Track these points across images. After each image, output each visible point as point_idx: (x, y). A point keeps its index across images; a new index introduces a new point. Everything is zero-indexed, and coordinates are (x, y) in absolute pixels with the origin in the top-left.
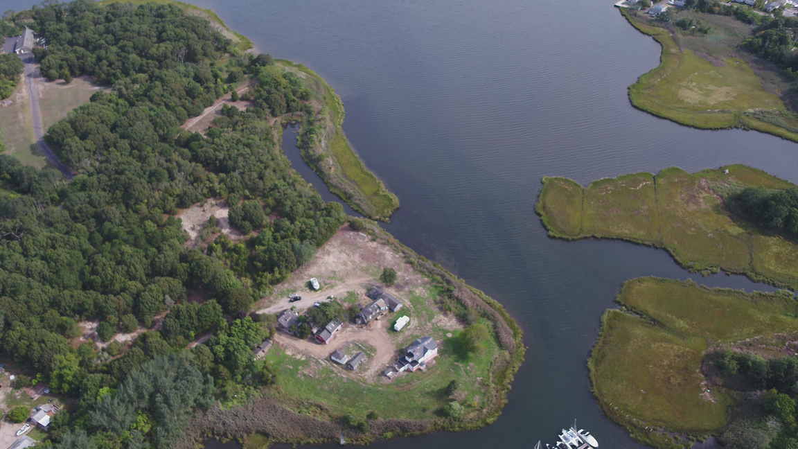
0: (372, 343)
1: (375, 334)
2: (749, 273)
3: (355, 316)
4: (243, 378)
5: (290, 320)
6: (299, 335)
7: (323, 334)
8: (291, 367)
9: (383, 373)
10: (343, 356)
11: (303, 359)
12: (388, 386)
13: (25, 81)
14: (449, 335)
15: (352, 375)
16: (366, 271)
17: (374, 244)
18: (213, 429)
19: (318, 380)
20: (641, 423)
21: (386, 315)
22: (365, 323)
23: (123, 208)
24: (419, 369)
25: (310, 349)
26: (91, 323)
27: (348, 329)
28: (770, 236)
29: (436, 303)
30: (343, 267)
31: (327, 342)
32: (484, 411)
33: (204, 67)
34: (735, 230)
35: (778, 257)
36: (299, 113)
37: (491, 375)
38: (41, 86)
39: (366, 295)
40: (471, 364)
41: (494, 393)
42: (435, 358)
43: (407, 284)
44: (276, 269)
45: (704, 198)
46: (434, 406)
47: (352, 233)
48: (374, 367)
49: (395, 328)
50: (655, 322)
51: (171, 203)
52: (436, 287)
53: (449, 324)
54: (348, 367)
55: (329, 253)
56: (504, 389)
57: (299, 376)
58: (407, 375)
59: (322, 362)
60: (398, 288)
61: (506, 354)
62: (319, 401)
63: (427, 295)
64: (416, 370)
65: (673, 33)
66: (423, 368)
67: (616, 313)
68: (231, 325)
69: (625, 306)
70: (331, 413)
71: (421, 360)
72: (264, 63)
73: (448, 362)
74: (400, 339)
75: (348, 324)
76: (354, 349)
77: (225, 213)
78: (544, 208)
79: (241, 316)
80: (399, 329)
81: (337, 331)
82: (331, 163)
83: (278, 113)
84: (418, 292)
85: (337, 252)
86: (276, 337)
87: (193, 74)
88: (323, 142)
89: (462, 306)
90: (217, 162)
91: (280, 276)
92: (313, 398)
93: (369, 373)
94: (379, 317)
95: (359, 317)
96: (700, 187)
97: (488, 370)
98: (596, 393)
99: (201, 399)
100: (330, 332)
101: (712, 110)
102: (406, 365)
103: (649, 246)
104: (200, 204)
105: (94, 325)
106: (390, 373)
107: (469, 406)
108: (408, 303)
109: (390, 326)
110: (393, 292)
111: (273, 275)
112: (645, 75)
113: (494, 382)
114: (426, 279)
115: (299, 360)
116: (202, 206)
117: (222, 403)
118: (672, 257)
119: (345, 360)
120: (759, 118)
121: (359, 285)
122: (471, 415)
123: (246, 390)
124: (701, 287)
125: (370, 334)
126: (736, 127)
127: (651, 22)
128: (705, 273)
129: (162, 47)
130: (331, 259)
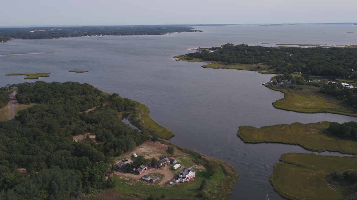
0: (163, 173)
1: (165, 171)
2: (340, 151)
3: (153, 164)
4: (97, 186)
5: (122, 165)
6: (126, 171)
7: (138, 169)
8: (122, 182)
9: (168, 183)
10: (148, 177)
11: (128, 179)
12: (171, 187)
13: (10, 105)
14: (201, 171)
15: (152, 184)
16: (160, 152)
17: (163, 145)
19: (135, 186)
20: (301, 198)
21: (169, 165)
22: (159, 167)
23: (47, 134)
24: (187, 182)
25: (131, 176)
26: (23, 169)
27: (150, 170)
28: (346, 140)
29: (193, 161)
30: (149, 151)
31: (140, 173)
32: (220, 195)
33: (90, 97)
34: (329, 139)
35: (351, 146)
36: (130, 111)
38: (17, 106)
39: (159, 158)
40: (212, 180)
41: (225, 189)
42: (194, 178)
43: (179, 156)
44: (117, 149)
45: (313, 130)
46: (195, 194)
47: (153, 142)
48: (164, 181)
49: (174, 168)
50: (299, 166)
51: (69, 132)
52: (193, 157)
53: (200, 168)
54: (151, 181)
55: (142, 148)
56: (229, 189)
57: (126, 185)
58: (180, 184)
59: (138, 180)
60: (175, 157)
61: (229, 177)
62: (135, 193)
63: (188, 159)
64: (185, 181)
65: (288, 90)
66: (188, 180)
67: (280, 163)
68: (93, 165)
69: (284, 161)
70: (141, 198)
71: (187, 176)
72: (115, 96)
73: (200, 179)
74: (176, 172)
75: (150, 168)
76: (153, 175)
77: (94, 137)
78: (241, 134)
79: (98, 161)
80: (176, 168)
81: (145, 169)
82: (144, 123)
83: (120, 110)
84: (184, 158)
85: (146, 147)
86: (115, 173)
87: (84, 98)
88: (140, 117)
89: (206, 161)
90: (92, 120)
91: (118, 152)
92: (132, 192)
93: (161, 183)
94: (166, 165)
95: (156, 164)
96: (310, 127)
97: (221, 182)
98: (276, 189)
99: (75, 192)
100: (142, 169)
101: (310, 108)
102: (180, 179)
103: (291, 144)
104: (82, 134)
105: (25, 169)
106: (171, 183)
107: (213, 194)
108: (180, 161)
109: (171, 168)
110: (172, 158)
111: (115, 151)
112: (279, 100)
113: (224, 186)
114: (188, 154)
115: (126, 180)
116: (84, 135)
117: (86, 195)
118: (302, 147)
119: (149, 179)
120: (331, 110)
121: (156, 156)
122: (214, 197)
123: (98, 190)
124: (319, 155)
125: (161, 171)
126: (321, 112)
127: (278, 87)
128: (319, 151)
129: (72, 91)
130: (143, 149)
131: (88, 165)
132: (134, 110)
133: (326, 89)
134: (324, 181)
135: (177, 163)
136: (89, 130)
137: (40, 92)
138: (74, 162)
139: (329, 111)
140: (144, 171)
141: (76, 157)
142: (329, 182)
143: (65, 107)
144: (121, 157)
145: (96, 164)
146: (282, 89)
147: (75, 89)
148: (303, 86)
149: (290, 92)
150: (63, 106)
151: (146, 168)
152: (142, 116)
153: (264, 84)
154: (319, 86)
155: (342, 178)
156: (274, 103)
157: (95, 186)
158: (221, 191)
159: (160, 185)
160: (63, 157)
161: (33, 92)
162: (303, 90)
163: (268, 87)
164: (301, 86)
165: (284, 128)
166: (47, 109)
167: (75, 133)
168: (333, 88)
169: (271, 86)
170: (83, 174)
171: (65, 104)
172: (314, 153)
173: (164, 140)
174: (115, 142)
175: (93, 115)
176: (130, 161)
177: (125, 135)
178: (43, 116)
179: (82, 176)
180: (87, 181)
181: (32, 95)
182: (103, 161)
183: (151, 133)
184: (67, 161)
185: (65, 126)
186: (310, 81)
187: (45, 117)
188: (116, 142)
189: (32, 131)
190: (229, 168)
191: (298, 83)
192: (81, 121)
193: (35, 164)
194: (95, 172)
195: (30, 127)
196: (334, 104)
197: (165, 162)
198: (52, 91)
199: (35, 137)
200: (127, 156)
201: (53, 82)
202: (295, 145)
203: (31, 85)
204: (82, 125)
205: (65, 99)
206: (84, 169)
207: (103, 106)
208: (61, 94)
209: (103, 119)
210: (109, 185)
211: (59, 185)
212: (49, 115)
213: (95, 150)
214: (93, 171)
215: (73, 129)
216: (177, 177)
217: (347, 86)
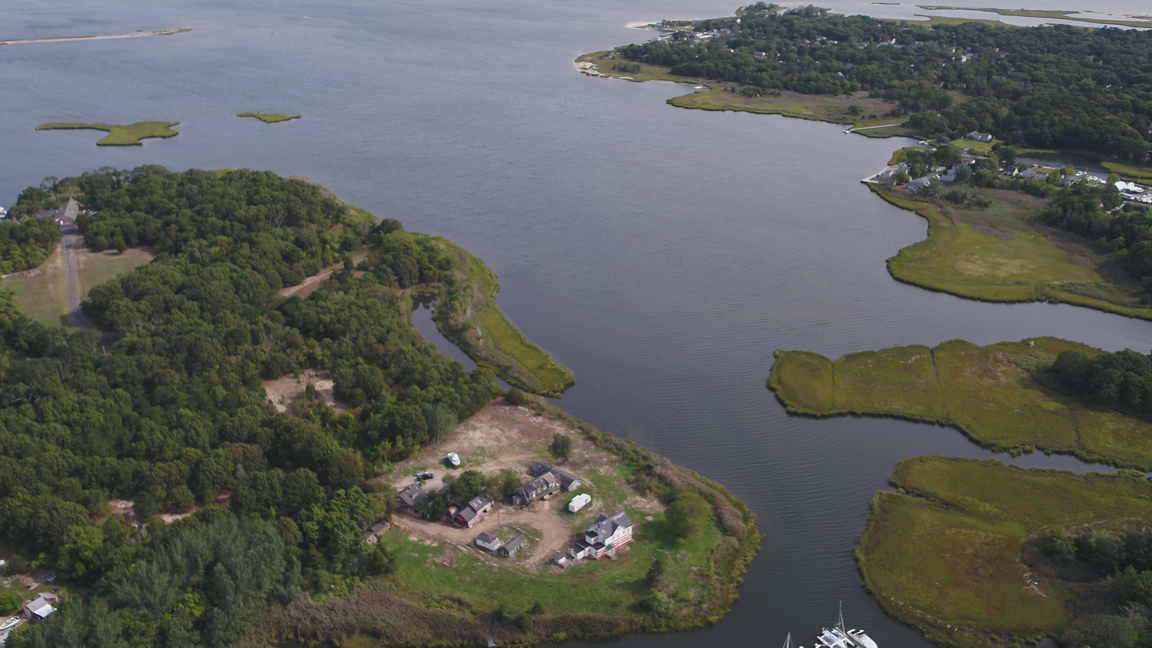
0: (536, 526)
1: (542, 517)
2: (1078, 451)
3: (509, 493)
4: (344, 566)
5: (417, 498)
6: (428, 516)
7: (465, 513)
8: (417, 555)
9: (553, 561)
10: (494, 539)
11: (435, 545)
12: (560, 576)
13: (62, 252)
14: (650, 518)
15: (507, 564)
16: (528, 447)
17: (540, 419)
18: (296, 627)
19: (455, 570)
20: (939, 621)
21: (556, 495)
22: (525, 504)
23: (186, 375)
24: (607, 556)
25: (445, 534)
26: (125, 502)
27: (501, 511)
28: (1102, 411)
29: (629, 482)
30: (496, 443)
31: (470, 523)
32: (705, 606)
33: (310, 231)
34: (1052, 405)
35: (1116, 434)
36: (436, 284)
37: (712, 564)
38: (84, 256)
39: (527, 473)
40: (683, 552)
41: (718, 585)
42: (629, 544)
43: (587, 461)
44: (399, 437)
45: (1004, 372)
46: (629, 599)
47: (507, 408)
48: (539, 554)
49: (570, 509)
50: (947, 505)
51: (253, 370)
52: (628, 465)
53: (648, 506)
54: (502, 553)
55: (474, 429)
56: (731, 582)
57: (427, 565)
58: (588, 564)
59: (462, 548)
60: (574, 466)
61: (734, 540)
62: (457, 594)
63: (615, 474)
64: (602, 557)
65: (941, 207)
66: (610, 553)
67: (890, 496)
68: (330, 498)
69: (903, 487)
70: (474, 609)
71: (608, 542)
72: (389, 230)
73: (649, 547)
74: (578, 522)
75: (501, 504)
76: (509, 533)
77: (328, 385)
78: (780, 382)
79: (346, 487)
80: (576, 510)
81: (485, 511)
82: (480, 333)
83: (407, 283)
84: (602, 471)
85: (486, 427)
86: (395, 519)
87: (293, 238)
88: (469, 312)
89: (666, 484)
90: (321, 327)
91: (403, 447)
92: (447, 591)
93: (531, 561)
94: (547, 497)
95: (518, 494)
96: (996, 361)
97: (708, 559)
98: (870, 586)
99: (281, 589)
100: (475, 511)
101: (1004, 282)
102: (587, 549)
103: (932, 423)
104: (292, 375)
105: (131, 504)
106: (562, 561)
107: (681, 600)
108: (588, 482)
109: (561, 507)
110: (566, 471)
111: (394, 445)
112: (908, 248)
113: (718, 574)
114: (614, 457)
115: (429, 547)
116: (296, 377)
117: (312, 596)
118: (965, 434)
119: (496, 545)
120: (1070, 292)
121: (514, 462)
122: (685, 612)
123: (348, 581)
124: (1011, 466)
125: (534, 516)
126: (1039, 300)
127: (911, 196)
128: (1015, 451)
129: (253, 209)
130: (478, 434)
132: (450, 283)
133: (1065, 211)
134: (1017, 560)
135: (580, 491)
136: (312, 362)
137: (151, 208)
139: (1064, 296)
140: (484, 517)
141: (279, 472)
142: (1030, 565)
143: (234, 275)
144: (412, 464)
145: (339, 495)
146: (922, 201)
147: (265, 204)
148: (990, 191)
149: (946, 214)
150: (228, 269)
151: (488, 507)
152: (475, 306)
153: (867, 180)
154: (1043, 195)
155: (1070, 557)
156: (893, 259)
157: (339, 566)
158: (706, 593)
159: (528, 566)
160: (240, 466)
161: (129, 210)
162: (989, 211)
163: (879, 194)
164: (985, 194)
165: (913, 358)
166: (180, 278)
167: (269, 373)
168: (1089, 207)
169: (890, 190)
170: (301, 528)
171: (233, 261)
172: (997, 458)
173: (542, 401)
174: (390, 414)
175: (322, 308)
176: (436, 483)
177: (423, 386)
178: (167, 310)
179: (299, 534)
180: (314, 551)
181: (129, 221)
182: (360, 486)
183: (503, 372)
185: (239, 347)
186: (1016, 171)
187: (177, 314)
188: (398, 418)
189: (140, 365)
190: (735, 510)
191: (978, 180)
192: (288, 328)
194: (337, 523)
195: (132, 350)
196: (1082, 271)
197: (545, 488)
198: (191, 206)
199: (150, 386)
200: (432, 460)
201: (191, 172)
202: (942, 425)
203: (122, 178)
204: (292, 345)
205: (235, 241)
206: (303, 512)
207: (352, 268)
208: (220, 223)
209: (354, 324)
210: (376, 566)
211: (235, 578)
212: (189, 304)
213: (333, 445)
214: (331, 520)
215: (264, 357)
216: (579, 542)
217: (1134, 193)
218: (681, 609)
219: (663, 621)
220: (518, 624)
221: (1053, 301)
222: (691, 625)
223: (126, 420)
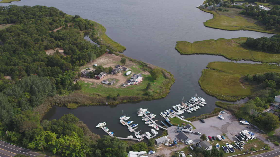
0: (118, 78)
1: (119, 76)
2: (252, 60)
3: (110, 71)
4: (68, 88)
5: (86, 73)
6: (90, 77)
7: (99, 76)
8: (87, 86)
9: (122, 85)
10: (107, 81)
11: (91, 83)
12: (124, 89)
14: (147, 76)
15: (110, 87)
16: (115, 63)
17: (118, 57)
18: (55, 102)
19: (97, 88)
20: (220, 95)
21: (122, 72)
22: (114, 74)
23: (24, 49)
24: (136, 84)
25: (94, 81)
27: (108, 76)
28: (258, 51)
29: (141, 69)
30: (106, 62)
31: (101, 78)
32: (161, 94)
33: (57, 18)
34: (245, 50)
35: (261, 56)
36: (90, 30)
39: (115, 68)
40: (155, 83)
41: (165, 89)
42: (141, 81)
43: (130, 65)
44: (81, 60)
45: (233, 44)
46: (143, 93)
47: (109, 55)
48: (119, 84)
49: (126, 75)
50: (221, 71)
51: (42, 48)
52: (141, 65)
53: (146, 74)
54: (109, 84)
55: (101, 59)
56: (168, 89)
57: (90, 88)
58: (131, 86)
59: (99, 84)
60: (127, 66)
61: (168, 80)
62: (97, 93)
63: (137, 67)
64: (135, 84)
65: (216, 12)
66: (137, 83)
67: (207, 70)
68: (63, 73)
69: (210, 68)
70: (102, 96)
71: (136, 80)
72: (77, 18)
73: (147, 82)
74: (128, 77)
75: (108, 74)
76: (111, 80)
77: (62, 51)
78: (178, 47)
79: (68, 70)
80: (128, 75)
81: (104, 76)
82: (101, 39)
83: (82, 29)
84: (134, 67)
85: (104, 59)
86: (81, 78)
87: (52, 19)
88: (98, 35)
89: (151, 69)
90: (60, 38)
91: (82, 62)
92: (95, 93)
93: (117, 86)
94: (120, 72)
95: (112, 71)
96: (231, 42)
97: (162, 84)
98: (203, 88)
99: (51, 93)
100: (102, 75)
101: (232, 26)
102: (131, 82)
103: (216, 55)
104: (53, 49)
105: (10, 77)
106: (125, 85)
107: (155, 93)
108: (131, 69)
109: (124, 74)
110: (125, 67)
111: (80, 62)
112: (209, 20)
113: (164, 87)
114: (137, 64)
115: (90, 84)
116: (54, 49)
117: (59, 95)
118: (224, 57)
119: (107, 82)
120: (249, 28)
121: (112, 66)
122: (156, 95)
123: (69, 92)
124: (236, 63)
125: (117, 76)
126: (241, 30)
127: (209, 10)
128: (237, 60)
129: (41, 13)
130: (102, 60)
131: (60, 73)
132: (93, 29)
133: (247, 11)
134: (239, 82)
135: (128, 71)
136: (58, 46)
137: (14, 14)
138: (48, 71)
139: (247, 29)
140: (104, 77)
141: (50, 67)
142: (242, 83)
143: (36, 27)
144: (85, 66)
145: (66, 72)
146: (212, 11)
147: (44, 12)
148: (229, 8)
149: (218, 13)
150: (35, 26)
151: (105, 74)
152: (100, 34)
153: (198, 7)
154: (241, 9)
155: (252, 80)
156: (205, 22)
157: (66, 88)
158: (161, 91)
159: (116, 87)
160: (39, 67)
161: (8, 15)
162: (228, 12)
163: (201, 10)
164: (227, 9)
165: (211, 42)
166: (22, 28)
167: (46, 48)
168: (253, 10)
169: (204, 8)
170: (56, 80)
171: (36, 24)
172: (233, 61)
173: (118, 53)
174: (79, 55)
175: (60, 33)
176: (92, 70)
177: (87, 49)
178: (19, 35)
179: (55, 81)
180: (59, 85)
181: (8, 17)
182: (71, 70)
183: (108, 47)
184: (43, 70)
185: (38, 42)
186: (234, 4)
187: (21, 35)
188: (81, 55)
189: (12, 47)
190: (168, 74)
191: (225, 6)
192: (51, 38)
193: (18, 73)
194: (65, 78)
195: (9, 43)
196: (251, 23)
197: (120, 70)
198: (24, 13)
199: (14, 52)
200: (90, 66)
201: (24, 6)
202: (219, 55)
203: (6, 8)
204: (52, 42)
205: (36, 20)
206: (56, 76)
207: (68, 26)
208: (32, 16)
209: (68, 37)
210: (77, 88)
211: (38, 88)
212: (24, 33)
213: (64, 62)
214: (64, 77)
215: (45, 45)
216: (129, 81)
217: (263, 8)
218: (156, 94)
219: (151, 97)
220: (114, 99)
221: (244, 30)
222: (158, 98)
223: (8, 58)
